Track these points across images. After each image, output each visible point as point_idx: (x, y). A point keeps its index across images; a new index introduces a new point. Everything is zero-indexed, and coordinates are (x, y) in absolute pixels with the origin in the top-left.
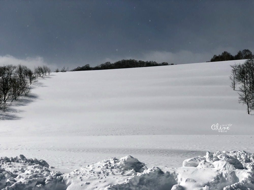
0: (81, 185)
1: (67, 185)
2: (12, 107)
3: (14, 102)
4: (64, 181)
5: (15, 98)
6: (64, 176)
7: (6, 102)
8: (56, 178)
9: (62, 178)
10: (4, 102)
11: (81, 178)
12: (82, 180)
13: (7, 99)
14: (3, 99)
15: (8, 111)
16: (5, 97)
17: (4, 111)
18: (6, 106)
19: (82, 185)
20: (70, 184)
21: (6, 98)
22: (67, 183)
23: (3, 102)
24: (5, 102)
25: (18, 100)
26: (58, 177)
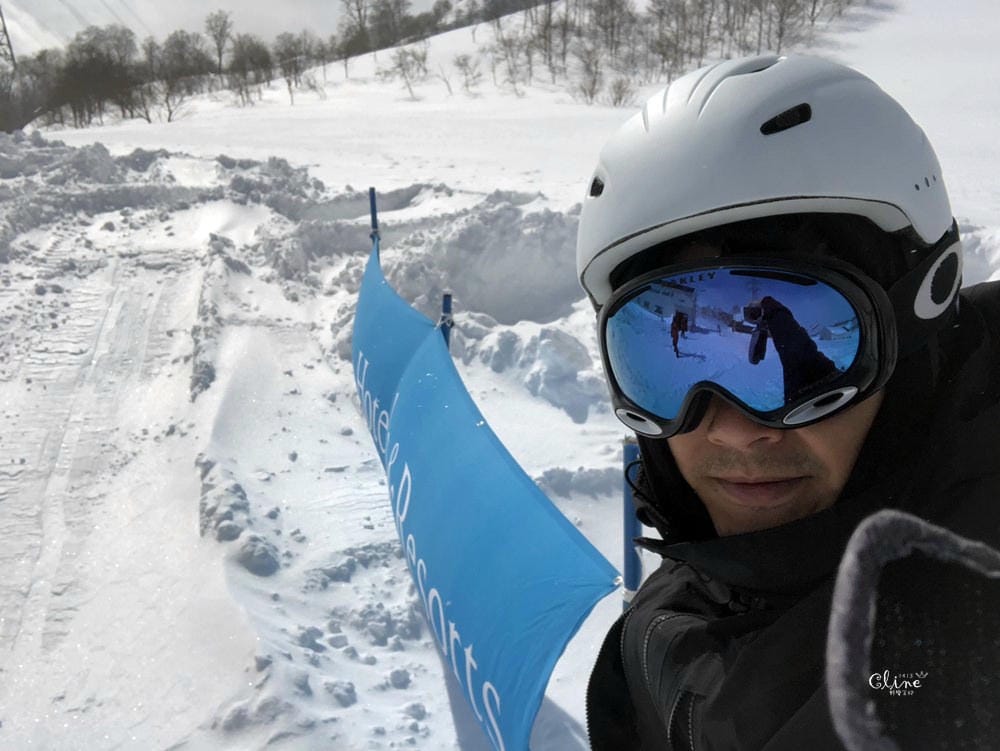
2: (828, 36)
3: (837, 23)
5: (840, 12)
7: (816, 23)
10: (810, 22)
13: (818, 14)
14: (810, 13)
15: (818, 44)
16: (814, 8)
17: (809, 46)
18: (815, 33)
21: (817, 10)
23: (808, 22)
24: (813, 21)
25: (846, 16)
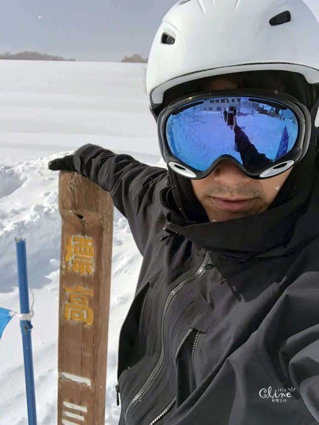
0: (42, 180)
1: (22, 180)
4: (16, 176)
6: (16, 169)
8: (5, 171)
9: (13, 172)
11: (39, 172)
12: (42, 175)
19: (44, 181)
20: (25, 179)
22: (22, 178)
26: (7, 171)
